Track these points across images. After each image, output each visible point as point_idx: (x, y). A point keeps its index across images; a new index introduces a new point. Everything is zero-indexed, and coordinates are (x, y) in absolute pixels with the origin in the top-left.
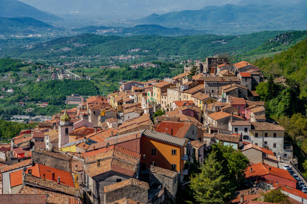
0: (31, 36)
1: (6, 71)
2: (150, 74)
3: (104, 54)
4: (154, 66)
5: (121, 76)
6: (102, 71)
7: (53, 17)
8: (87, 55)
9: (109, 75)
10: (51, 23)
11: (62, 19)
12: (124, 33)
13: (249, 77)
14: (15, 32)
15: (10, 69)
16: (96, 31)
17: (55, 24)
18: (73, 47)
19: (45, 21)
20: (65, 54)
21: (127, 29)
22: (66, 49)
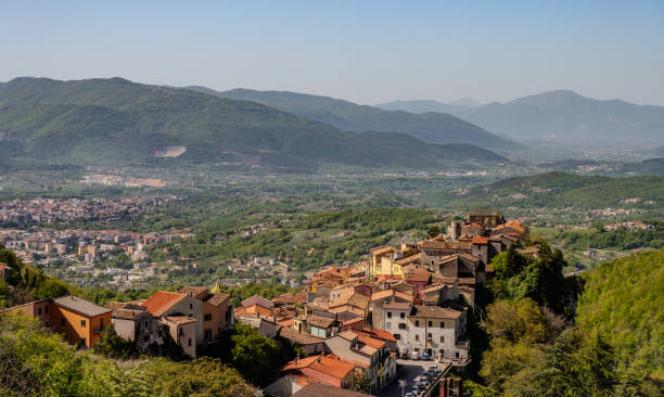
0: (470, 174)
1: (407, 228)
2: (637, 240)
3: (579, 206)
4: (644, 227)
5: (589, 242)
6: (557, 233)
7: (511, 144)
8: (552, 206)
9: (568, 239)
10: (506, 154)
11: (526, 148)
12: (623, 171)
13: (484, 245)
14: (445, 168)
15: (413, 227)
16: (575, 168)
17: (513, 155)
18: (530, 193)
19: (497, 151)
20: (516, 203)
21: (628, 165)
22: (518, 196)
